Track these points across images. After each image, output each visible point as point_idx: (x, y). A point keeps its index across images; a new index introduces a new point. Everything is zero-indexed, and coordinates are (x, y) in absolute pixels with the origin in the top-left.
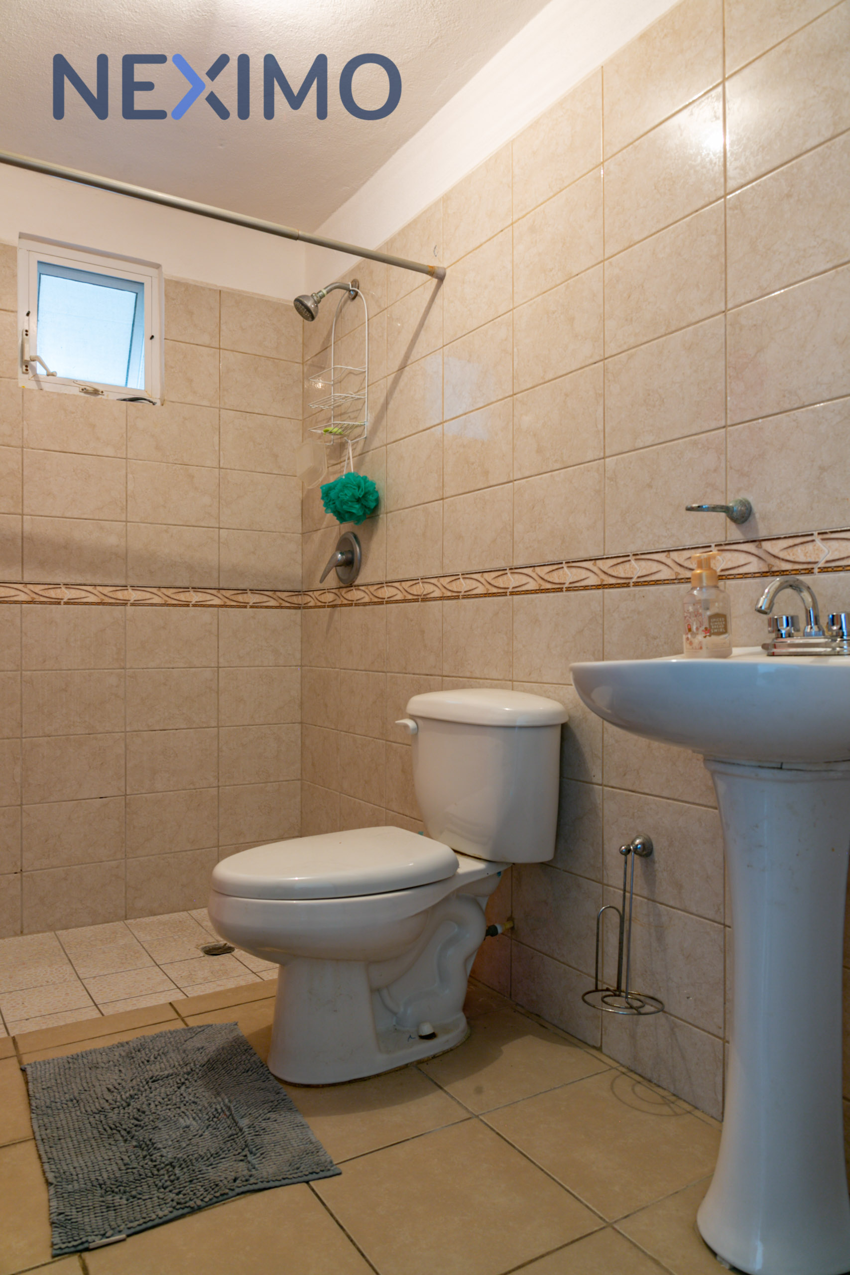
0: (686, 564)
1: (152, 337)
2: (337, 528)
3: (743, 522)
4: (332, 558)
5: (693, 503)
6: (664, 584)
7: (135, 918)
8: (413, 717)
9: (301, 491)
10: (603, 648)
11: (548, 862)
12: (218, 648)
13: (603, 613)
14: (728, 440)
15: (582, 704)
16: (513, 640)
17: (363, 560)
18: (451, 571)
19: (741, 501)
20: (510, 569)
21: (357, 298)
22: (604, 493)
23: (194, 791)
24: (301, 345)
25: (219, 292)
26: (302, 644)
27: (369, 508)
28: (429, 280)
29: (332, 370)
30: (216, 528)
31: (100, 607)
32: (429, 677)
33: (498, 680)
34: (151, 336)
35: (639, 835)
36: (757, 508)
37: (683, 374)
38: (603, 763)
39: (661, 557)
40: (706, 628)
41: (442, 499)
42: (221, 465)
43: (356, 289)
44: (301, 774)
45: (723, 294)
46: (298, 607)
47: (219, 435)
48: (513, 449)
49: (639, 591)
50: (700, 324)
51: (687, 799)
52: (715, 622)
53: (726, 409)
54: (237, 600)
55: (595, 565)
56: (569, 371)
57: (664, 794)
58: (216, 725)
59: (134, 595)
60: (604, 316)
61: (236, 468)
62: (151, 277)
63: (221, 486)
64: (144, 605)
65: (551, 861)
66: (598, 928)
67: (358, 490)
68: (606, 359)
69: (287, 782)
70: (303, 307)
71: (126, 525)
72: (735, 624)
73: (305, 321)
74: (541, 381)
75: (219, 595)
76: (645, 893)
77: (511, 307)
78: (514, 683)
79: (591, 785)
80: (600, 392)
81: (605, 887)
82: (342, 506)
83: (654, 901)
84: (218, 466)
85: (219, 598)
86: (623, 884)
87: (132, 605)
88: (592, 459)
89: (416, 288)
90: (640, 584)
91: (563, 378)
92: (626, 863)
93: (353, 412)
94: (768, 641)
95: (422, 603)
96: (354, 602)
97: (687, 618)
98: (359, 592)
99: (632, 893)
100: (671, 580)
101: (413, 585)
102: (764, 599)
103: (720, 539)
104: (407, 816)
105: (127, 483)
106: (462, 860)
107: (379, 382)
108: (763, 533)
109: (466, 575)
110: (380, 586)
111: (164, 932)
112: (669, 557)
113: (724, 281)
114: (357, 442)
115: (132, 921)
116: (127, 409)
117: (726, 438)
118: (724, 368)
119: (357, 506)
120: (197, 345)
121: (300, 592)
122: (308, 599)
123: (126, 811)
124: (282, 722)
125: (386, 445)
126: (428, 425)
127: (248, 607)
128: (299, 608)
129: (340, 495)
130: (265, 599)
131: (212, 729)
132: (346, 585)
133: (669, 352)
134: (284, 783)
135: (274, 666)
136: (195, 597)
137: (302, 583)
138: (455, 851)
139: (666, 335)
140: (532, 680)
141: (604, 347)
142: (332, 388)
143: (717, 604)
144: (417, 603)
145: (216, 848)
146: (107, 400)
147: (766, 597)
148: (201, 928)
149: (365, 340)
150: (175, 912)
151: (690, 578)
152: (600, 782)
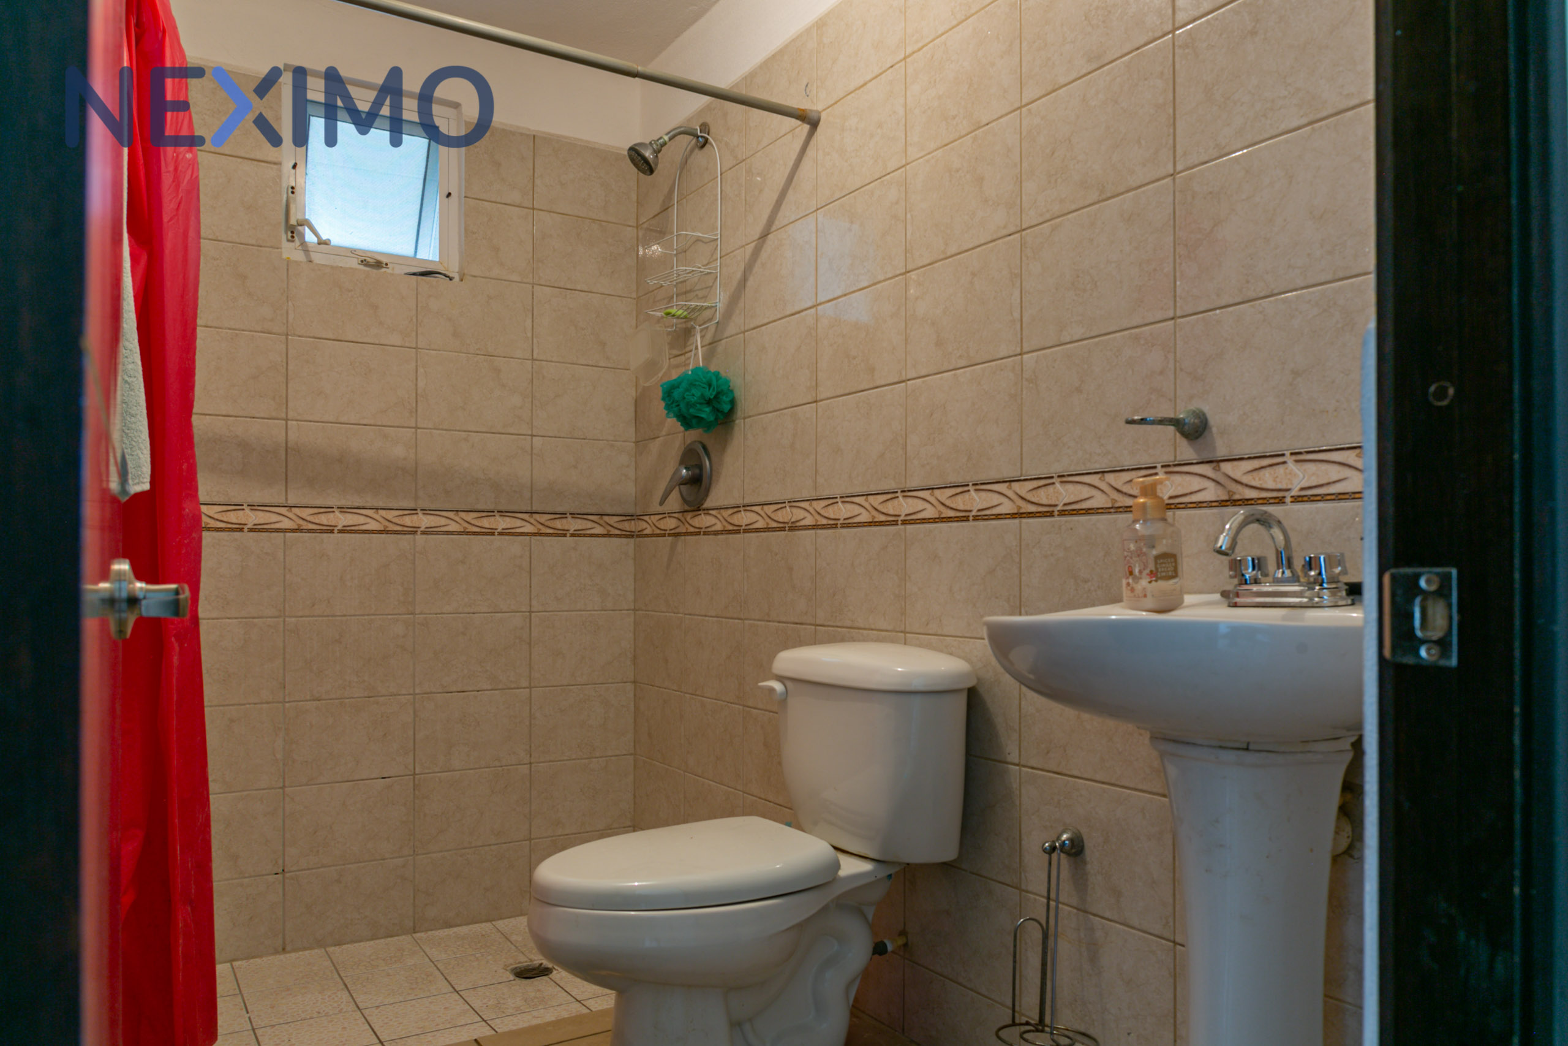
0: (1125, 489)
1: (449, 195)
2: (681, 435)
3: (1197, 438)
4: (675, 473)
5: (1134, 415)
6: (1097, 513)
7: (427, 931)
8: (780, 679)
9: (634, 389)
10: (1020, 593)
11: (951, 861)
12: (530, 587)
13: (1020, 549)
14: (1178, 335)
15: (994, 661)
16: (905, 580)
17: (714, 478)
18: (826, 493)
19: (1194, 412)
20: (903, 491)
21: (707, 145)
22: (1022, 398)
23: (500, 769)
24: (636, 204)
25: (532, 137)
26: (635, 582)
27: (722, 412)
28: (799, 126)
29: (675, 237)
30: (529, 435)
31: (384, 536)
32: (798, 626)
33: (887, 631)
34: (447, 193)
35: (1067, 829)
36: (1213, 420)
37: (1121, 251)
38: (1020, 736)
39: (1094, 479)
40: (1151, 572)
41: (816, 402)
42: (535, 356)
43: (706, 135)
44: (635, 746)
45: (1171, 152)
46: (630, 535)
47: (533, 318)
48: (906, 340)
49: (1066, 522)
50: (1143, 189)
51: (1127, 784)
52: (1162, 563)
53: (1175, 296)
54: (555, 526)
55: (1009, 488)
56: (976, 245)
57: (1098, 778)
58: (528, 686)
59: (425, 521)
60: (1021, 176)
61: (553, 360)
62: (448, 119)
63: (534, 383)
64: (437, 533)
65: (955, 861)
66: (1015, 946)
67: (709, 389)
68: (1024, 230)
69: (617, 758)
70: (640, 158)
71: (416, 433)
72: (1186, 565)
73: (641, 174)
74: (942, 256)
75: (532, 521)
76: (1074, 901)
77: (904, 162)
78: (908, 635)
79: (1006, 765)
80: (1016, 272)
81: (1024, 893)
82: (688, 410)
83: (1086, 912)
84: (531, 358)
85: (531, 524)
86: (1046, 890)
87: (423, 533)
88: (1007, 355)
89: (783, 136)
90: (1067, 513)
91: (970, 252)
92: (1050, 864)
93: (702, 289)
94: (1229, 587)
95: (790, 533)
96: (702, 530)
97: (1128, 558)
98: (709, 518)
99: (1057, 901)
100: (1107, 508)
101: (778, 509)
102: (1225, 537)
103: (1168, 458)
104: (770, 802)
105: (417, 379)
106: (844, 860)
107: (734, 253)
108: (1221, 452)
109: (846, 498)
110: (736, 510)
111: (463, 949)
112: (1104, 480)
113: (1171, 137)
114: (707, 328)
115: (422, 934)
116: (417, 286)
117: (1175, 332)
118: (1172, 245)
119: (708, 410)
120: (505, 204)
121: (632, 516)
122: (643, 525)
123: (414, 794)
124: (610, 681)
125: (744, 332)
126: (797, 309)
127: (568, 535)
128: (632, 536)
129: (685, 396)
130: (589, 525)
131: (522, 690)
132: (692, 508)
133: (1103, 223)
134: (613, 758)
135: (602, 610)
136: (502, 523)
137: (636, 504)
138: (836, 848)
139: (1099, 202)
140: (930, 632)
141: (1021, 216)
142: (675, 259)
143: (1164, 541)
144: (783, 533)
145: (528, 842)
146: (393, 274)
147: (1227, 534)
148: (509, 943)
149: (717, 200)
150: (476, 923)
151: (1131, 507)
152: (1016, 761)
